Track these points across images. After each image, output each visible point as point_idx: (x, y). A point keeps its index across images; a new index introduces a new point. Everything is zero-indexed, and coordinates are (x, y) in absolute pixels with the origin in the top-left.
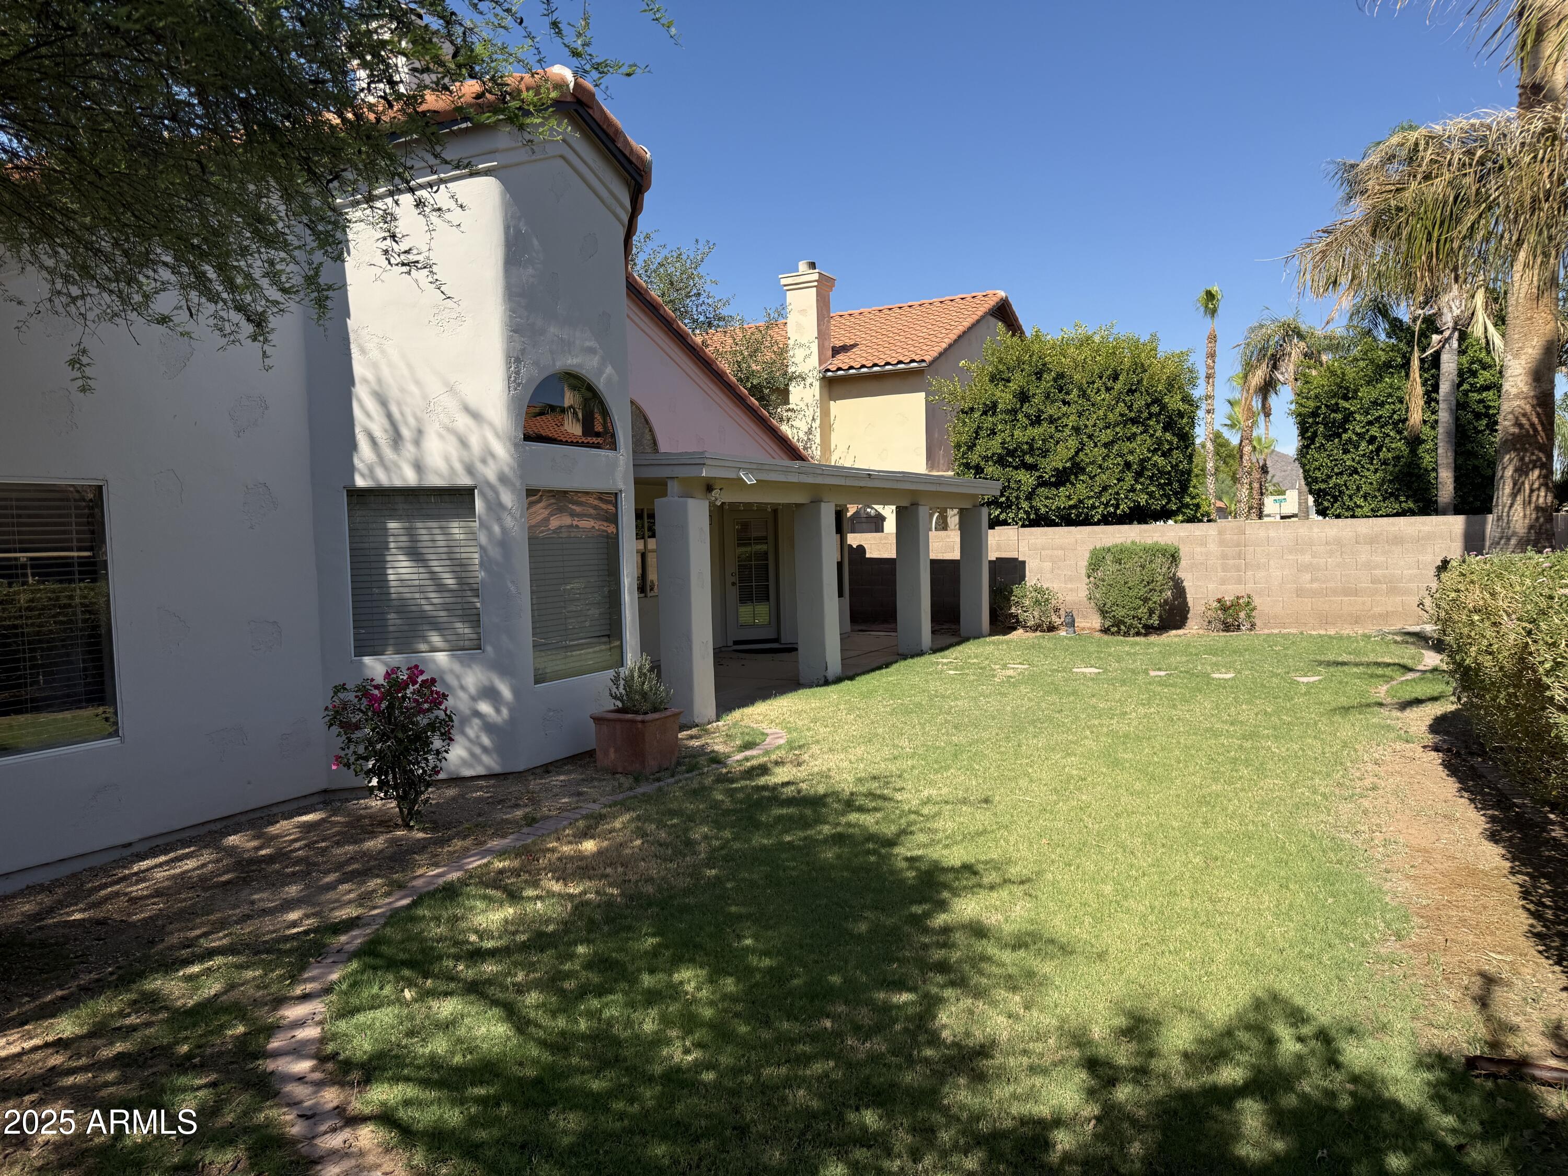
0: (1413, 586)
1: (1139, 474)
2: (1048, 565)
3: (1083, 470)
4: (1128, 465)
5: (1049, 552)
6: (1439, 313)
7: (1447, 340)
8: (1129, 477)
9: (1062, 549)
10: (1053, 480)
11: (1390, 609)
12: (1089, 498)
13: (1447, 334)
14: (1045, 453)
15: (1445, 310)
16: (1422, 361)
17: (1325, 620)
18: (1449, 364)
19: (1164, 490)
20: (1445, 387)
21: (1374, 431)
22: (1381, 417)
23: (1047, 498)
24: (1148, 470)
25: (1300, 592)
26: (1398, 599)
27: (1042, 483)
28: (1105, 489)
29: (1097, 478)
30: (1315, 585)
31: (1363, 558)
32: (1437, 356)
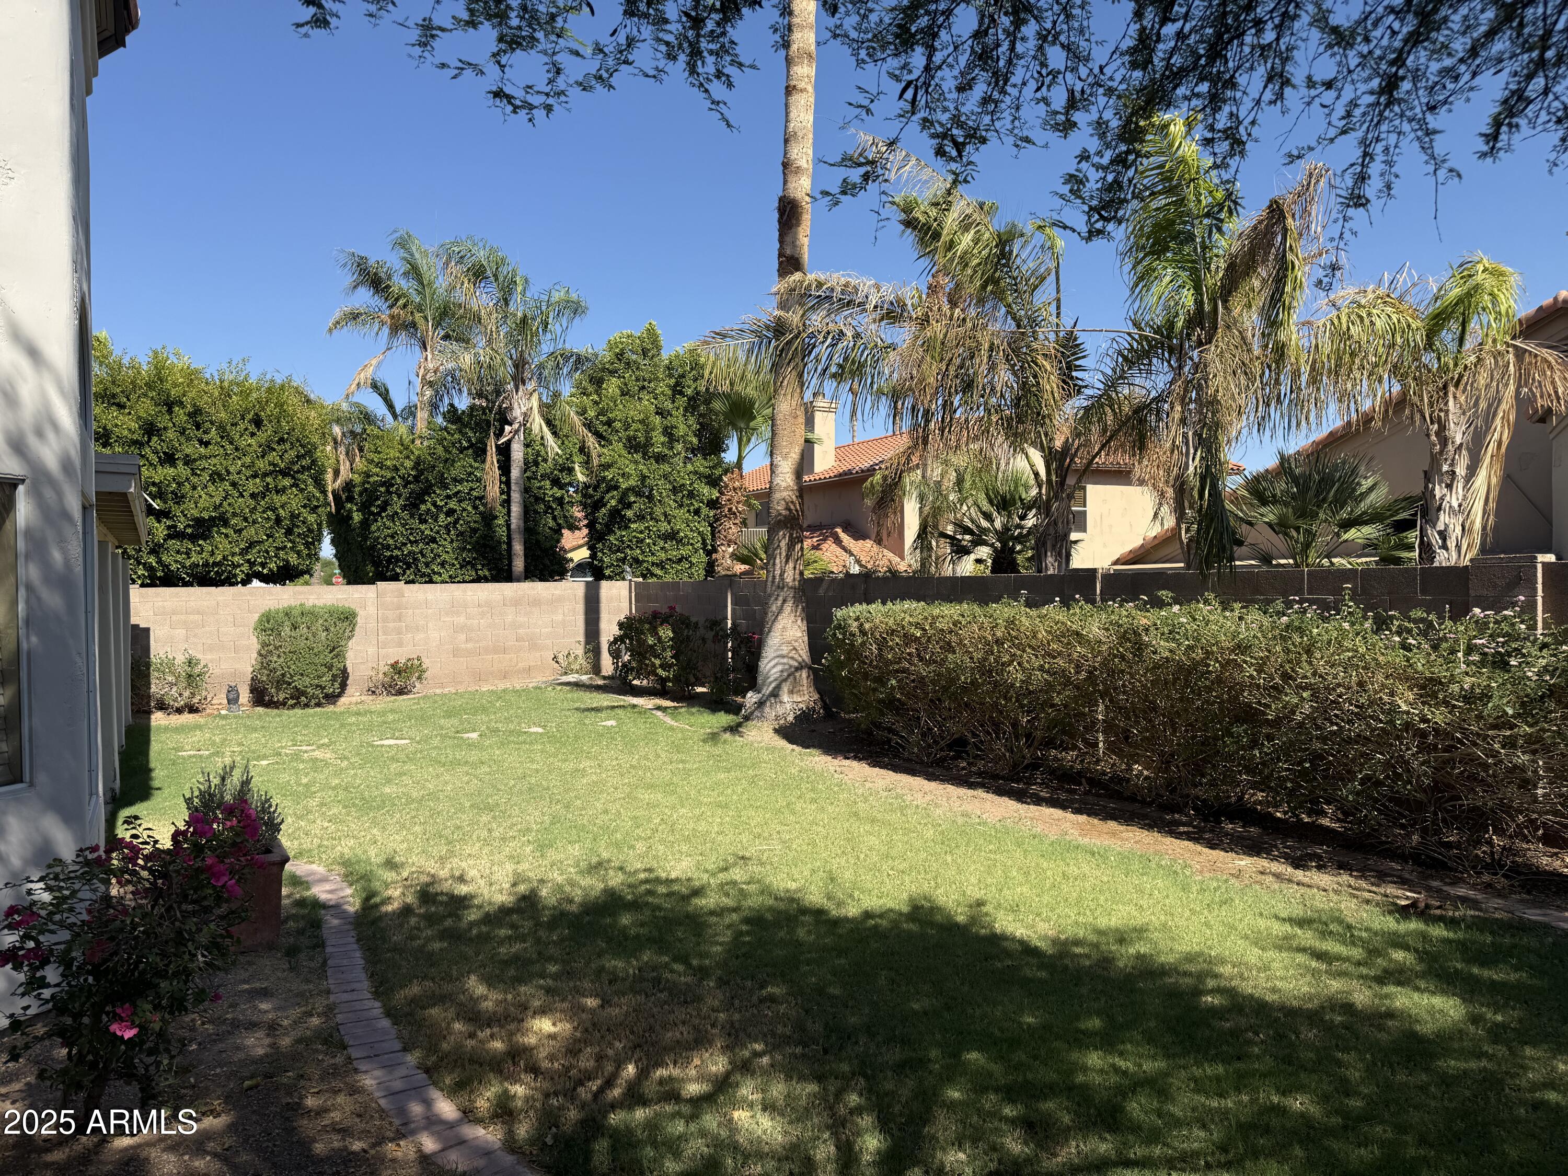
0: (549, 642)
1: (289, 532)
2: (180, 632)
3: (226, 523)
4: (278, 521)
5: (183, 617)
6: (510, 408)
7: (517, 431)
8: (280, 534)
9: (198, 613)
10: (189, 531)
11: (532, 664)
12: (233, 554)
13: (516, 426)
14: (179, 499)
15: (516, 406)
16: (497, 446)
17: (479, 677)
18: (518, 453)
19: (309, 549)
20: (515, 473)
21: (453, 504)
22: (459, 492)
23: (178, 552)
24: (298, 527)
25: (456, 652)
26: (538, 655)
27: (174, 534)
28: (251, 545)
29: (244, 533)
30: (469, 646)
31: (509, 618)
32: (508, 443)
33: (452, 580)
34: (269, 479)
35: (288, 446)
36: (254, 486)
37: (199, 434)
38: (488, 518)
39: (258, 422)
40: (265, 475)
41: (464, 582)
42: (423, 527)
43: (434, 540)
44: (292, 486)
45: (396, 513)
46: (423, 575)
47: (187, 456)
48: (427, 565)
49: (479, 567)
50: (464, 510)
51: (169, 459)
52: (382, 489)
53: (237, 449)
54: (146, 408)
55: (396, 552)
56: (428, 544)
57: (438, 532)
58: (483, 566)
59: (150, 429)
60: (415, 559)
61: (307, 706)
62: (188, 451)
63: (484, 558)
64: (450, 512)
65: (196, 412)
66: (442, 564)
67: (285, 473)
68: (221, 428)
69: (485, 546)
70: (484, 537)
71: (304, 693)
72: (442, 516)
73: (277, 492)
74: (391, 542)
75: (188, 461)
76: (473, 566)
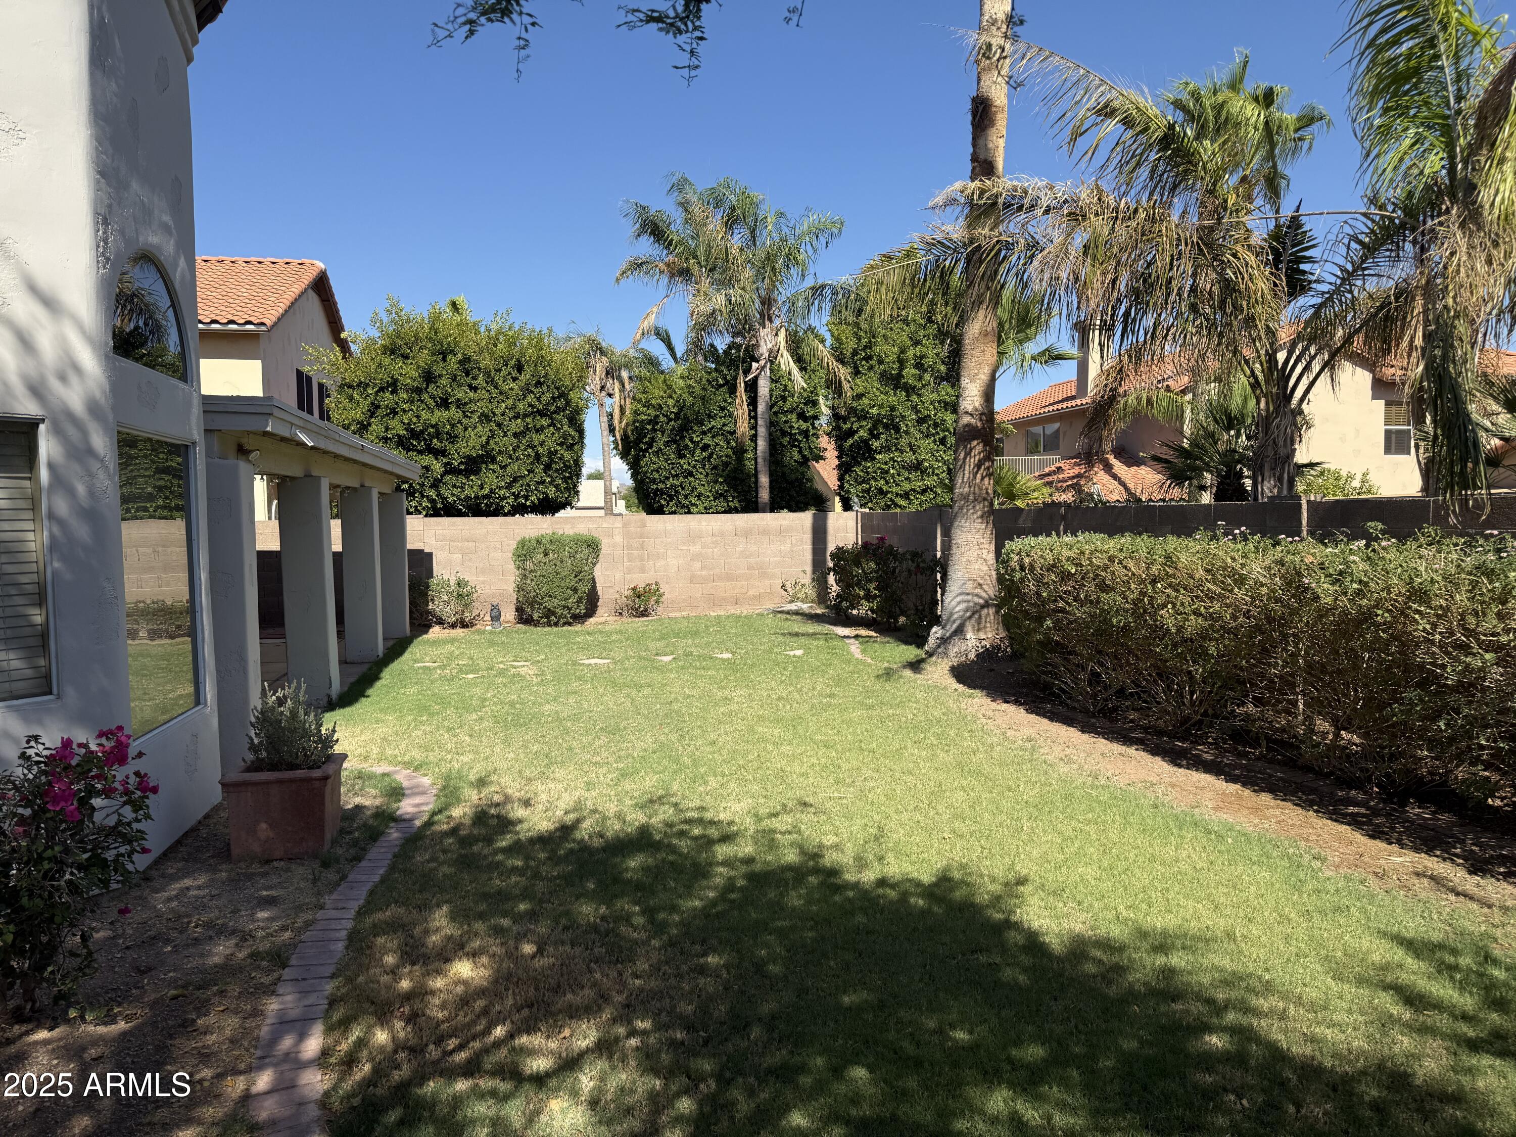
0: (777, 571)
1: (548, 467)
2: (457, 557)
3: (493, 460)
4: (538, 457)
5: (459, 544)
6: (757, 346)
7: (763, 367)
8: (539, 469)
9: (472, 540)
10: (462, 467)
11: (762, 591)
12: (500, 488)
13: (762, 363)
14: (453, 438)
15: (762, 343)
16: (745, 382)
17: (713, 603)
18: (764, 388)
19: (567, 483)
20: (761, 407)
21: (707, 440)
22: (713, 427)
23: (454, 486)
24: (556, 463)
25: (692, 579)
26: (767, 582)
27: (450, 470)
28: (515, 480)
29: (508, 469)
30: (704, 573)
31: (741, 547)
32: (755, 380)
33: (707, 511)
34: (528, 420)
35: (545, 388)
36: (517, 425)
37: (469, 380)
38: (740, 451)
39: (520, 368)
40: (525, 416)
41: (717, 513)
42: (682, 461)
43: (691, 474)
44: (549, 426)
45: (661, 450)
46: (683, 507)
47: (458, 400)
48: (686, 497)
49: (730, 499)
50: (717, 444)
51: (444, 403)
52: (649, 427)
53: (501, 393)
54: (424, 357)
55: (661, 486)
56: (686, 477)
57: (694, 467)
58: (734, 497)
59: (429, 377)
60: (676, 492)
61: (556, 624)
62: (459, 395)
63: (735, 490)
64: (705, 447)
65: (466, 360)
66: (699, 497)
67: (542, 414)
68: (487, 373)
69: (735, 479)
70: (735, 470)
71: (554, 613)
72: (698, 451)
73: (537, 431)
74: (656, 476)
75: (460, 404)
76: (725, 498)
